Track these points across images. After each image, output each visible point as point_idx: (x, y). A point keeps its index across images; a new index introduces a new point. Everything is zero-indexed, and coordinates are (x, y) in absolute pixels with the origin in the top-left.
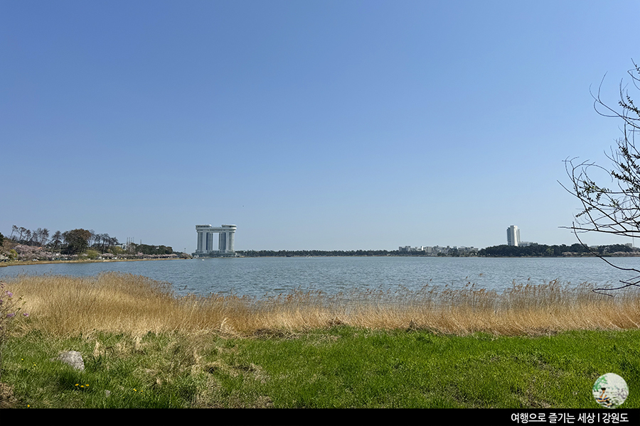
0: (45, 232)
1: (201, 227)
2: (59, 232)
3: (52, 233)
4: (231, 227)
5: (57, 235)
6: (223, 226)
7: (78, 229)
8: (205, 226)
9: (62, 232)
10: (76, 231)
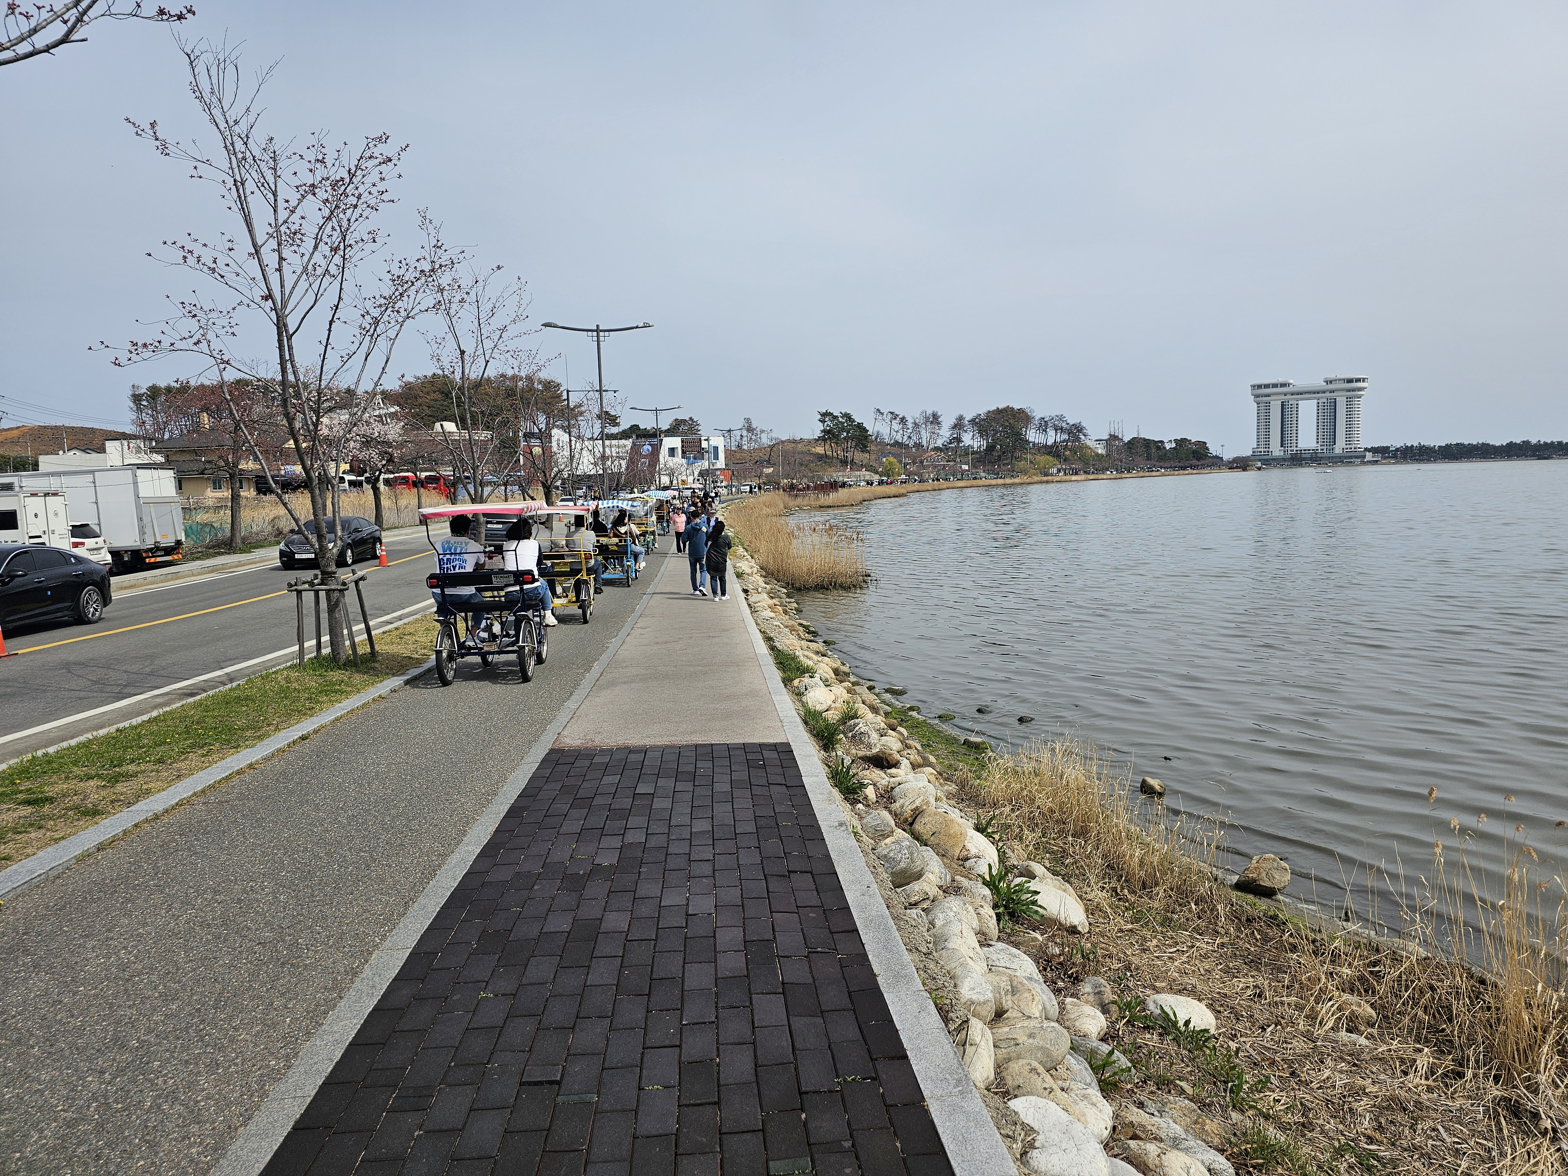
0: (935, 419)
1: (1267, 386)
2: (961, 418)
3: (948, 421)
4: (1350, 381)
5: (958, 425)
6: (1329, 382)
7: (1001, 407)
8: (1275, 386)
9: (968, 417)
10: (999, 411)
